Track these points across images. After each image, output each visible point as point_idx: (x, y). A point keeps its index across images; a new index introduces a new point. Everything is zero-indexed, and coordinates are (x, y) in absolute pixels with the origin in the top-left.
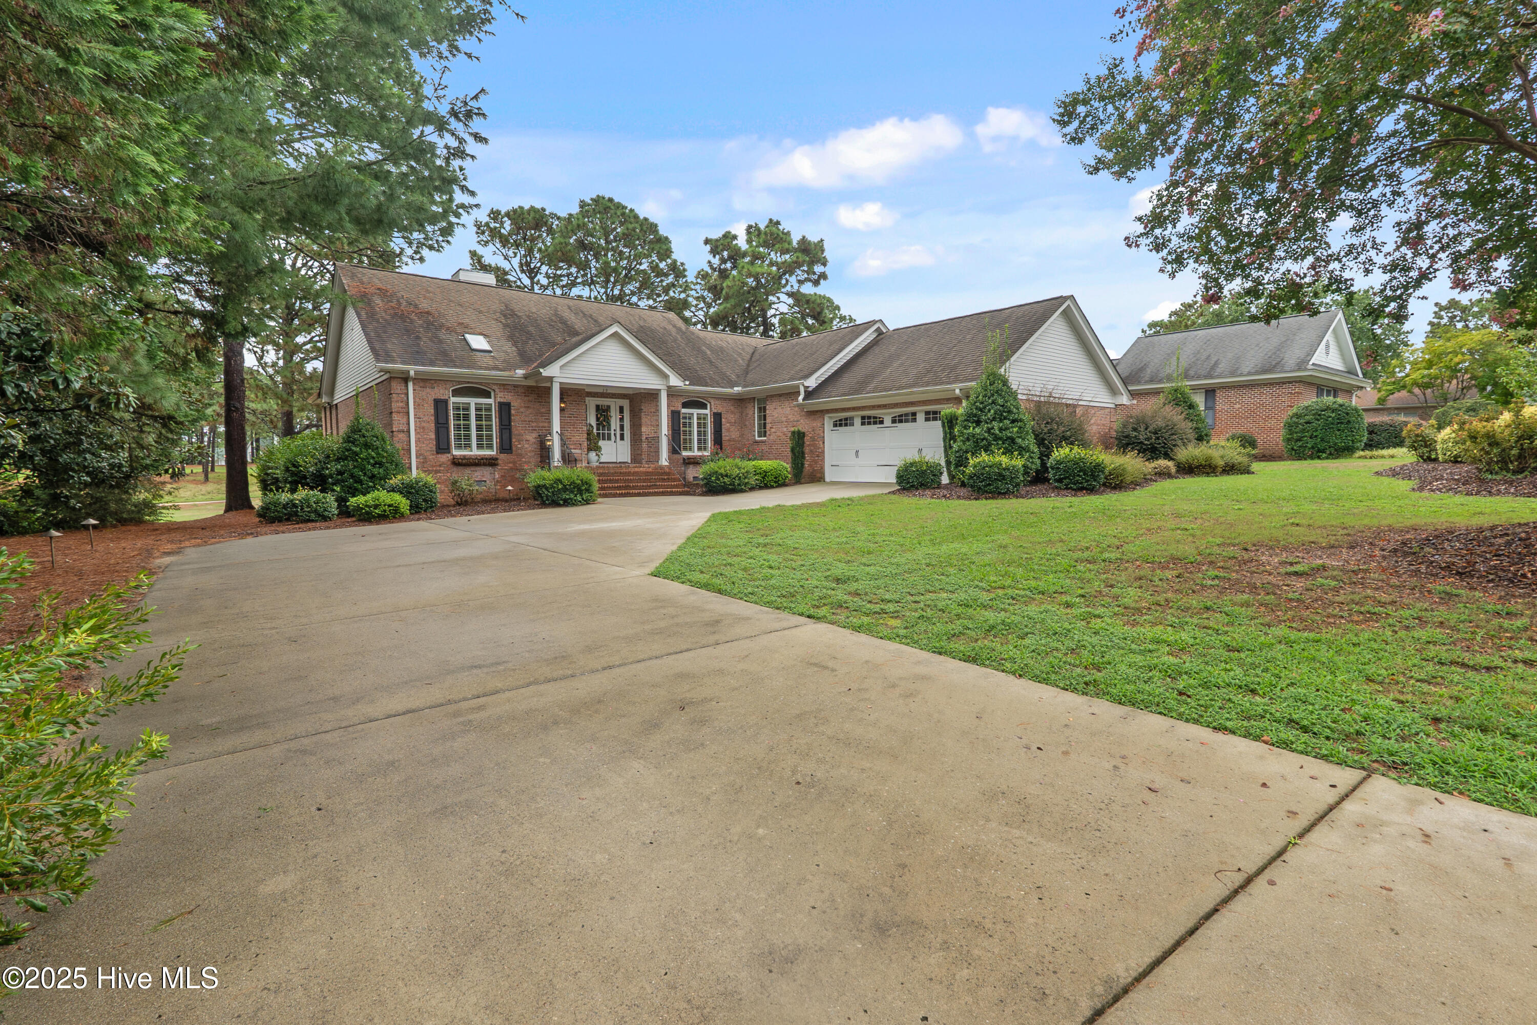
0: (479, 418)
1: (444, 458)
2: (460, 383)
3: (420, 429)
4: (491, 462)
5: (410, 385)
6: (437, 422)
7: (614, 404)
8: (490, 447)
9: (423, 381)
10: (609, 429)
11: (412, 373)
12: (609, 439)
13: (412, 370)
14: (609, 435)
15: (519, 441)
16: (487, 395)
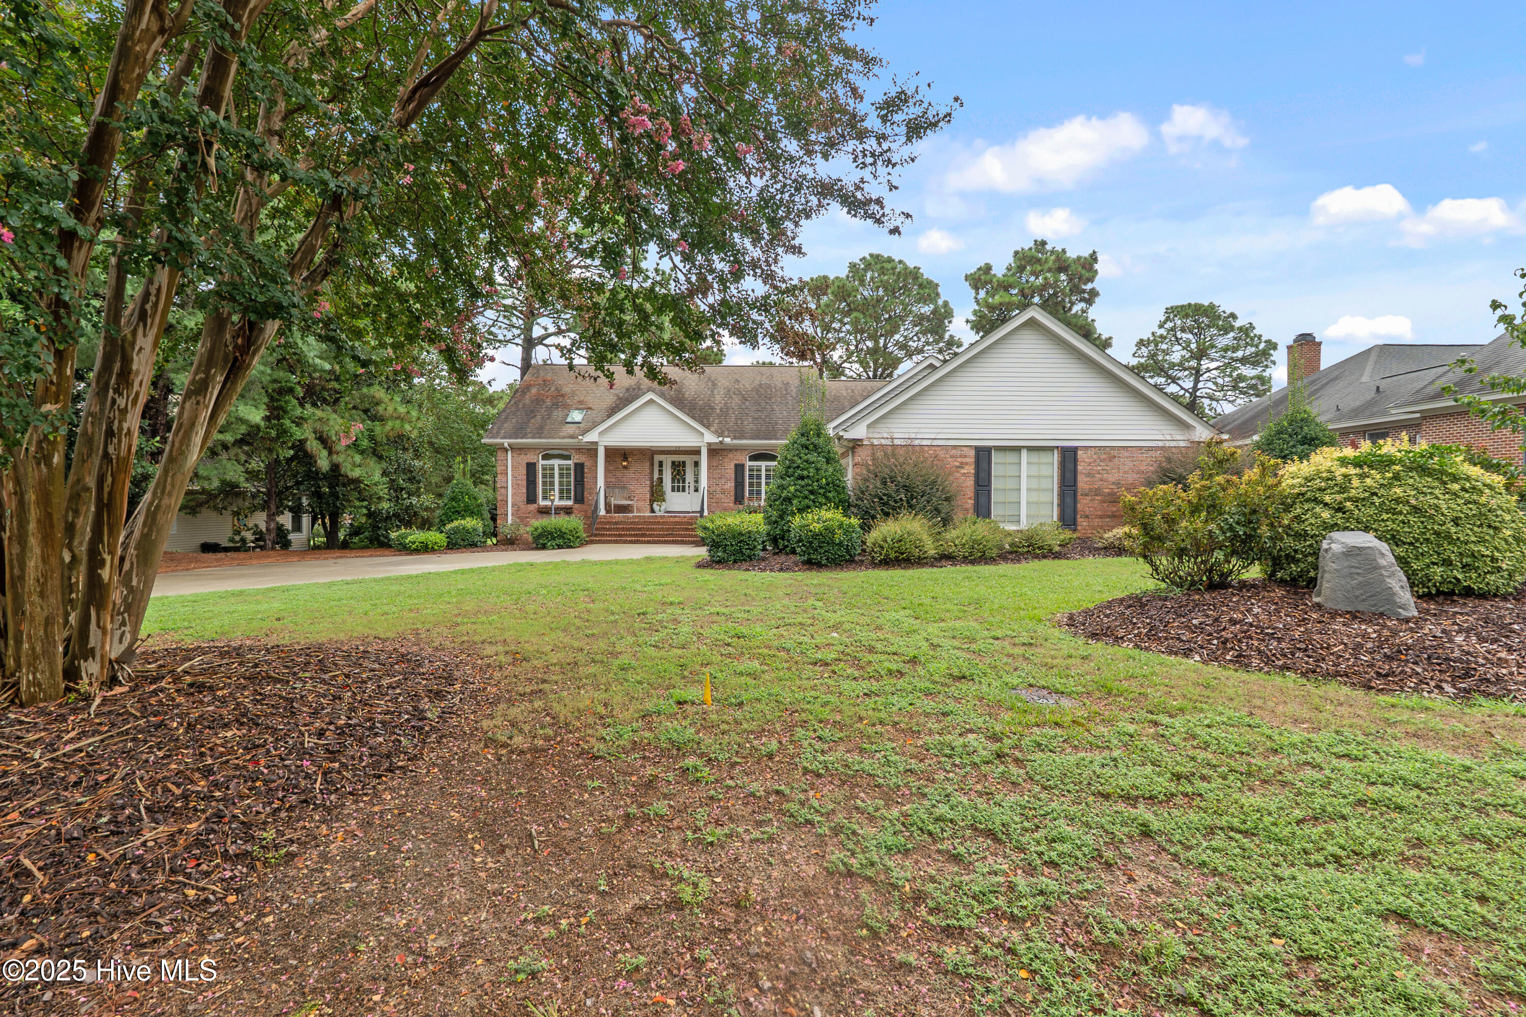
0: (561, 475)
1: (532, 507)
2: (546, 449)
3: (516, 486)
4: (568, 511)
5: (509, 453)
6: (528, 480)
7: (689, 460)
8: (569, 498)
9: (517, 449)
10: (684, 482)
11: (506, 445)
12: (684, 490)
13: (506, 442)
14: (684, 488)
15: (590, 494)
16: (568, 458)
